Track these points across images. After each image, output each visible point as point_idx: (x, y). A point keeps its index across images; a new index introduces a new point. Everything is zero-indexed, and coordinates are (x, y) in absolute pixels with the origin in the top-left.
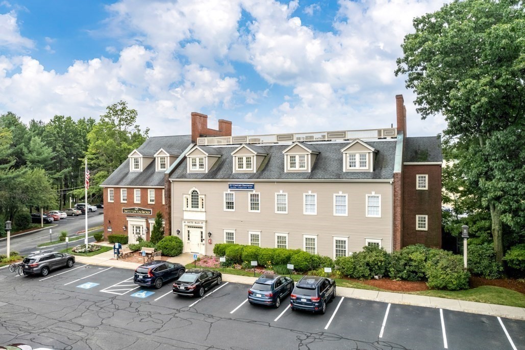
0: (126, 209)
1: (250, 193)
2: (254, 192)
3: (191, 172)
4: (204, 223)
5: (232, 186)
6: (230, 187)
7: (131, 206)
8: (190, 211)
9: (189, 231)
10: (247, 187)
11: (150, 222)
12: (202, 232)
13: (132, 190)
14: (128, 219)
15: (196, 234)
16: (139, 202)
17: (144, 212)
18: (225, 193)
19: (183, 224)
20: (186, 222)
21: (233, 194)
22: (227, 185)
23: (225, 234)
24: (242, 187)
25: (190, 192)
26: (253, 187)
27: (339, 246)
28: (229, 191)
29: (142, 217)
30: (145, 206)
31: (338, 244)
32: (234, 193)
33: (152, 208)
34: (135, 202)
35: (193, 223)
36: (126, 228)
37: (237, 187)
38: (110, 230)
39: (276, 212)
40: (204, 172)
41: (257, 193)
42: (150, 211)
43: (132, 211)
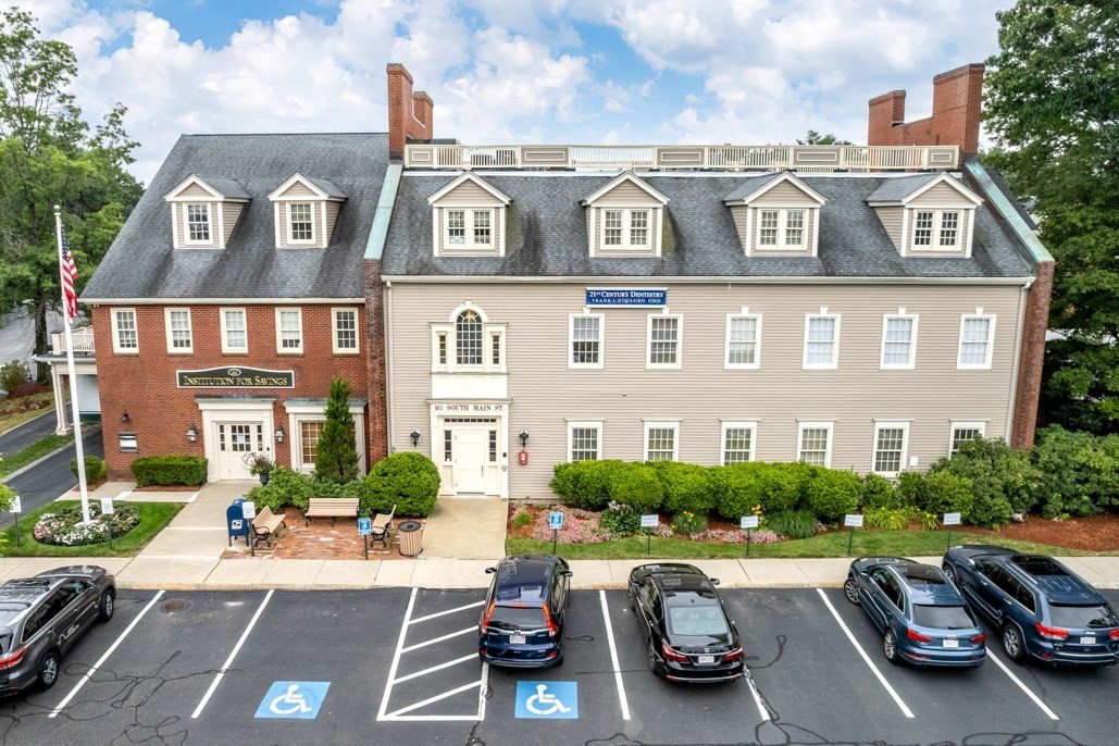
0: (191, 375)
1: (651, 316)
2: (666, 313)
3: (445, 254)
4: (505, 407)
5: (599, 297)
6: (590, 300)
7: (210, 362)
8: (454, 373)
9: (448, 434)
10: (647, 299)
11: (289, 409)
12: (493, 435)
13: (212, 311)
14: (202, 406)
15: (471, 441)
16: (244, 350)
17: (264, 381)
18: (572, 316)
19: (434, 413)
20: (445, 407)
21: (597, 320)
22: (579, 295)
23: (570, 434)
24: (631, 298)
25: (453, 318)
26: (663, 300)
27: (887, 442)
28: (587, 313)
29: (259, 396)
30: (268, 363)
31: (884, 440)
32: (602, 316)
33: (294, 367)
34: (226, 349)
35: (467, 408)
36: (199, 433)
37: (615, 300)
38: (133, 444)
39: (728, 366)
40: (494, 254)
41: (672, 316)
42: (288, 376)
43: (218, 379)
